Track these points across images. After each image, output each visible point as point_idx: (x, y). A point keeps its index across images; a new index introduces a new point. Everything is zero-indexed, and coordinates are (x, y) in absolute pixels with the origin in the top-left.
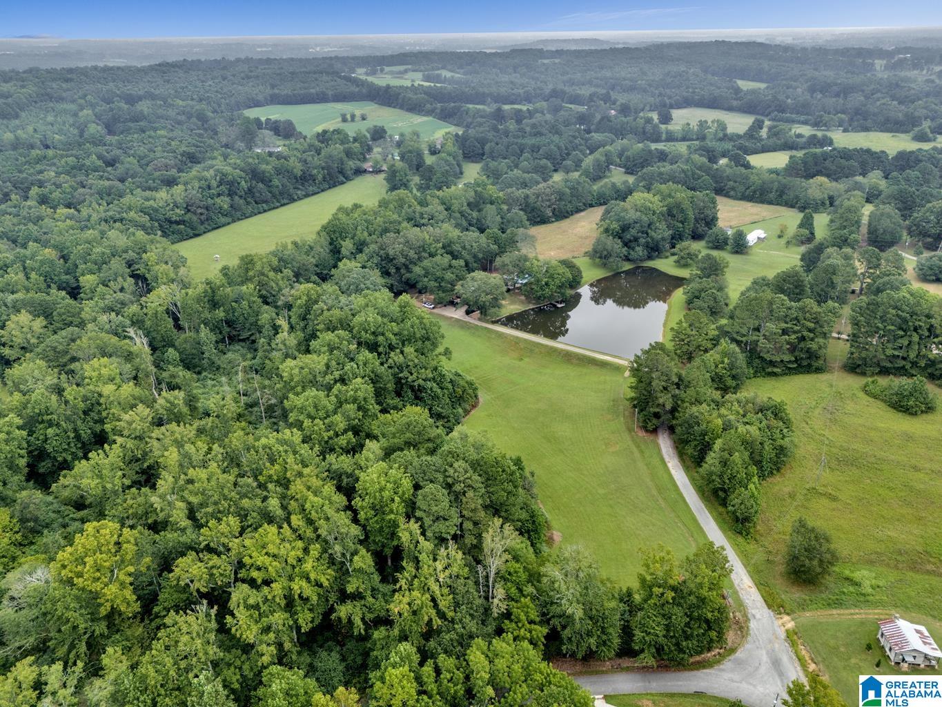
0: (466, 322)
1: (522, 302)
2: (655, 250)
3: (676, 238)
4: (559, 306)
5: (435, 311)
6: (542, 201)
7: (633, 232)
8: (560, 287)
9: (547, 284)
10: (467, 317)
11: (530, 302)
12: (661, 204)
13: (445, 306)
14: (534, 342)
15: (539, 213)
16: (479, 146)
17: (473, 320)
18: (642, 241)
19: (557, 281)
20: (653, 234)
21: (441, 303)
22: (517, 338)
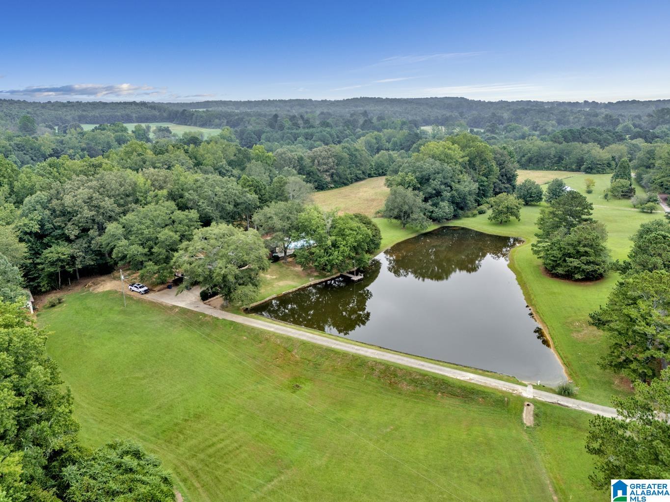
0: (197, 314)
1: (298, 276)
2: (460, 206)
3: (482, 193)
4: (355, 278)
5: (149, 297)
6: (319, 165)
7: (435, 184)
8: (355, 249)
9: (335, 245)
10: (201, 303)
11: (309, 275)
12: (462, 154)
13: (169, 287)
14: (320, 347)
15: (316, 177)
16: (256, 137)
17: (213, 310)
18: (447, 194)
19: (351, 240)
20: (457, 186)
21: (163, 283)
22: (289, 339)
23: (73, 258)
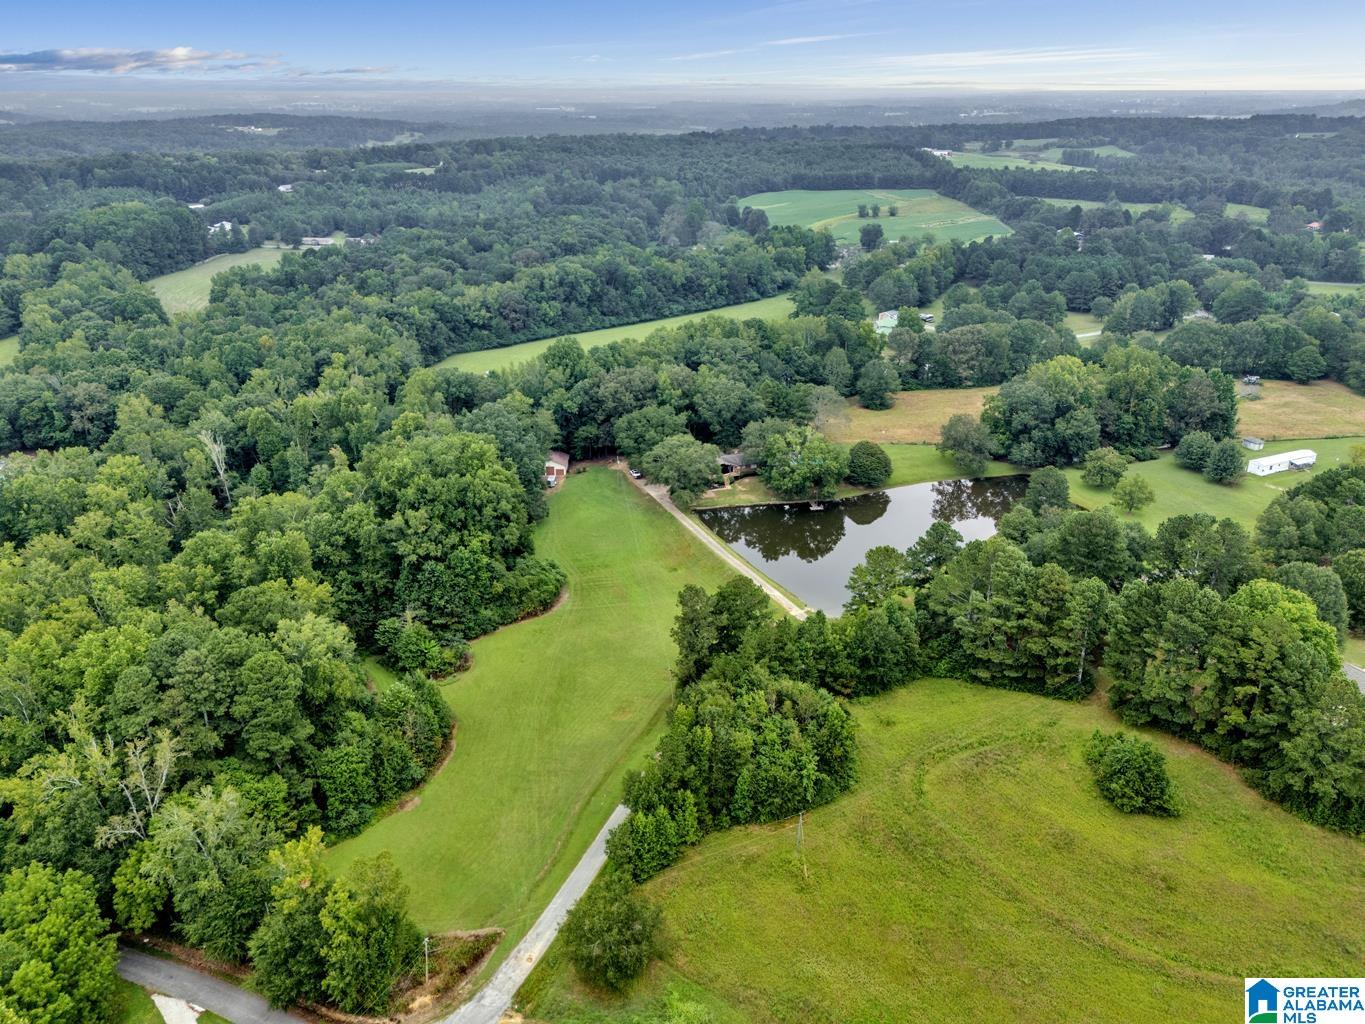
0: (657, 503)
5: (637, 482)
6: (954, 352)
9: (793, 471)
10: (665, 496)
15: (942, 369)
17: (669, 504)
23: (598, 438)
